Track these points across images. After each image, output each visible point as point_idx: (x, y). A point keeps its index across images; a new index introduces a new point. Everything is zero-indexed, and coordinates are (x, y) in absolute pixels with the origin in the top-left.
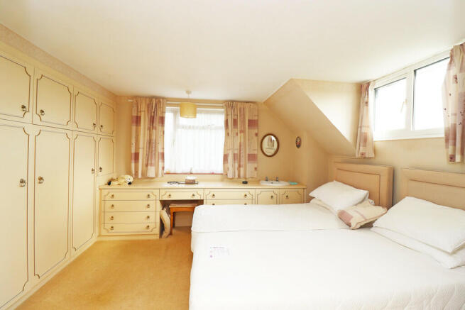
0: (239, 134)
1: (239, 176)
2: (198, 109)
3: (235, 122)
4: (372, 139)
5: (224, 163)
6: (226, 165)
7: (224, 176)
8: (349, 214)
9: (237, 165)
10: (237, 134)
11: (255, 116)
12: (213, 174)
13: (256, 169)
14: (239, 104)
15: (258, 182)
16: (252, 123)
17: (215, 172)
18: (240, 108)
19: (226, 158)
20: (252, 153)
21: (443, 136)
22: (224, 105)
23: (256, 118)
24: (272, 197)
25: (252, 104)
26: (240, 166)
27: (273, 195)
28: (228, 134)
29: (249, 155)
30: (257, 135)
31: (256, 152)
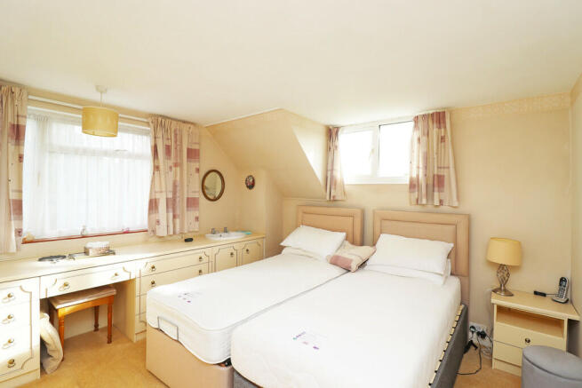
0: (173, 169)
1: (174, 233)
2: (120, 123)
3: (168, 149)
4: (343, 182)
5: (149, 214)
6: (153, 216)
7: (150, 234)
8: (345, 259)
9: (171, 215)
10: (171, 168)
11: (195, 143)
12: (127, 232)
13: (197, 219)
14: (174, 122)
15: (202, 237)
16: (193, 154)
17: (131, 230)
18: (175, 131)
19: (153, 205)
20: (191, 196)
21: (408, 182)
22: (150, 120)
23: (196, 147)
24: (232, 254)
25: (192, 126)
26: (174, 217)
27: (233, 251)
28: (156, 168)
29: (188, 199)
30: (198, 170)
31: (196, 196)
